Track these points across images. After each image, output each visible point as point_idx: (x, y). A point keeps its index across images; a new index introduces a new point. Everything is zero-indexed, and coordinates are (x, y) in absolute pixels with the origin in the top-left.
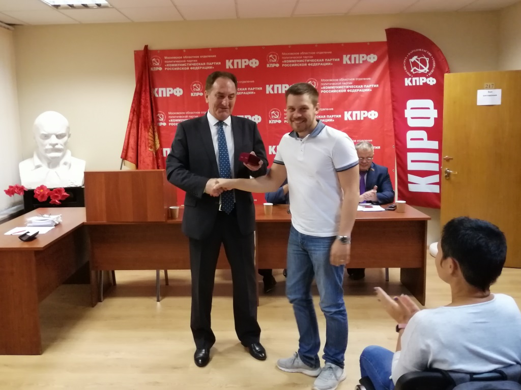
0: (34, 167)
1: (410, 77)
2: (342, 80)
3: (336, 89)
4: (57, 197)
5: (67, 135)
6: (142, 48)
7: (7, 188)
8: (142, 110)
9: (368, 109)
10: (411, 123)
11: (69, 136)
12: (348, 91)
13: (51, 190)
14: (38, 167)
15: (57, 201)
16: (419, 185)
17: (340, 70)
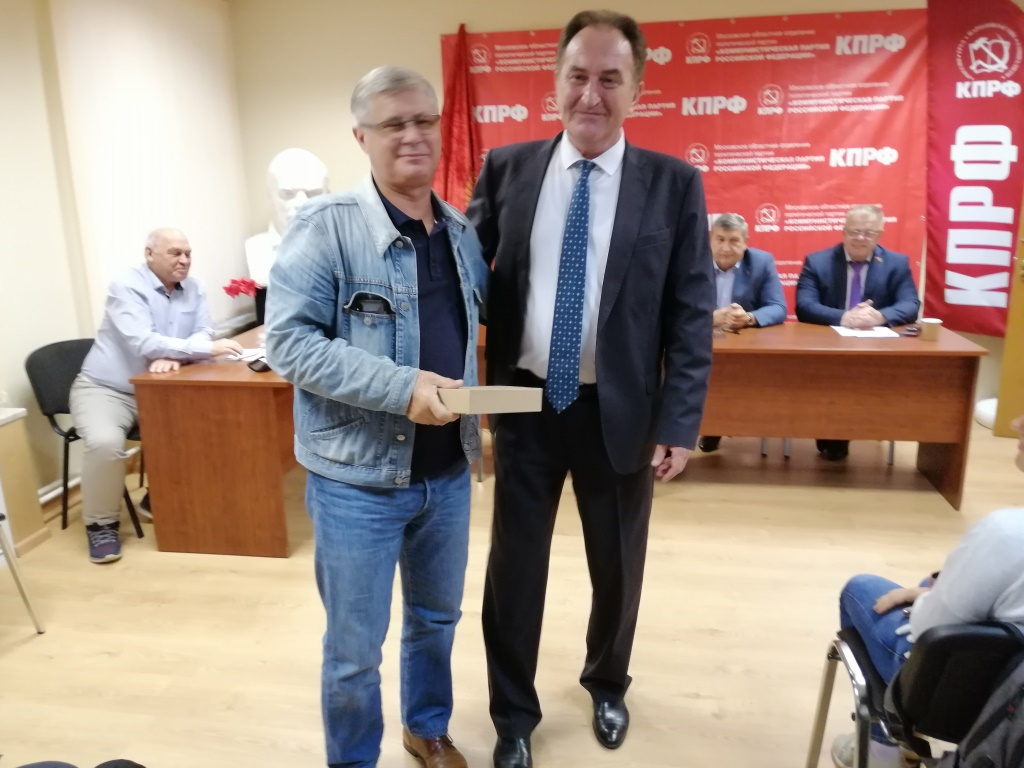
2: (831, 86)
3: (818, 105)
5: (324, 192)
6: (454, 30)
7: (228, 284)
8: (455, 146)
9: (877, 143)
10: (962, 172)
12: (843, 108)
16: (966, 292)
17: (827, 67)
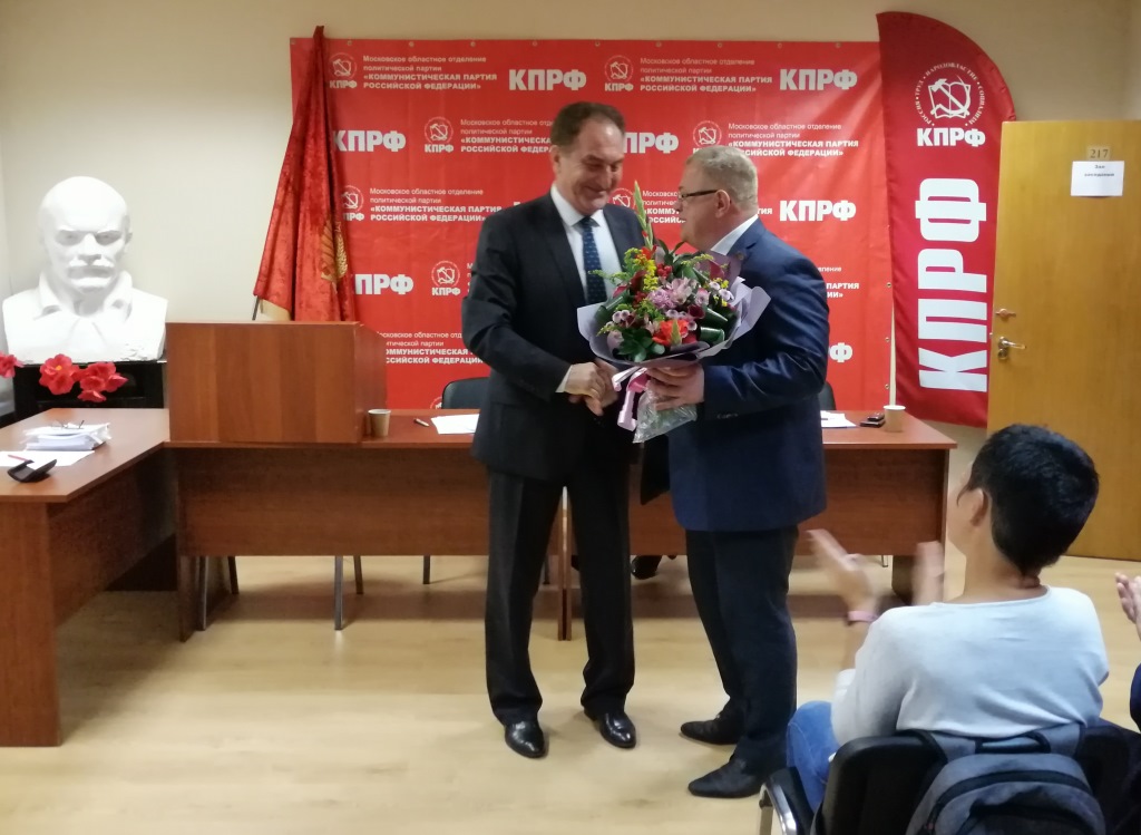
0: (39, 312)
1: (929, 126)
2: (776, 126)
3: (762, 148)
4: (96, 383)
5: (123, 236)
6: (308, 32)
8: (308, 180)
9: (832, 194)
10: (929, 232)
11: (128, 238)
12: (790, 153)
13: (83, 366)
14: (50, 310)
15: (96, 394)
16: (945, 374)
17: (772, 105)
